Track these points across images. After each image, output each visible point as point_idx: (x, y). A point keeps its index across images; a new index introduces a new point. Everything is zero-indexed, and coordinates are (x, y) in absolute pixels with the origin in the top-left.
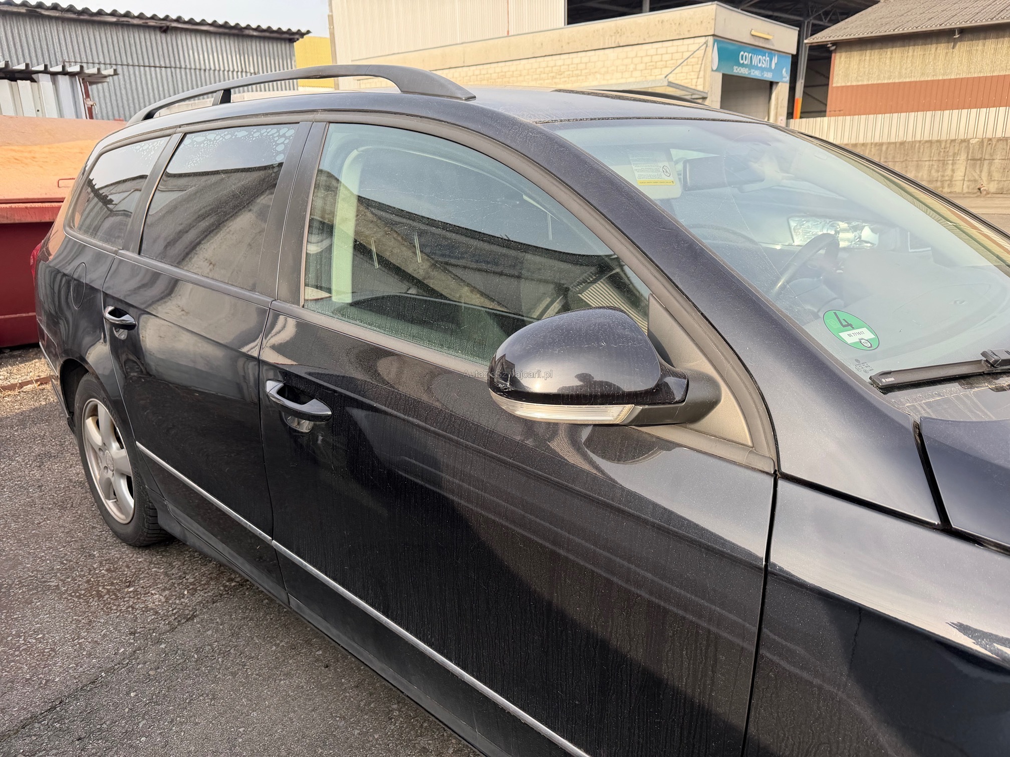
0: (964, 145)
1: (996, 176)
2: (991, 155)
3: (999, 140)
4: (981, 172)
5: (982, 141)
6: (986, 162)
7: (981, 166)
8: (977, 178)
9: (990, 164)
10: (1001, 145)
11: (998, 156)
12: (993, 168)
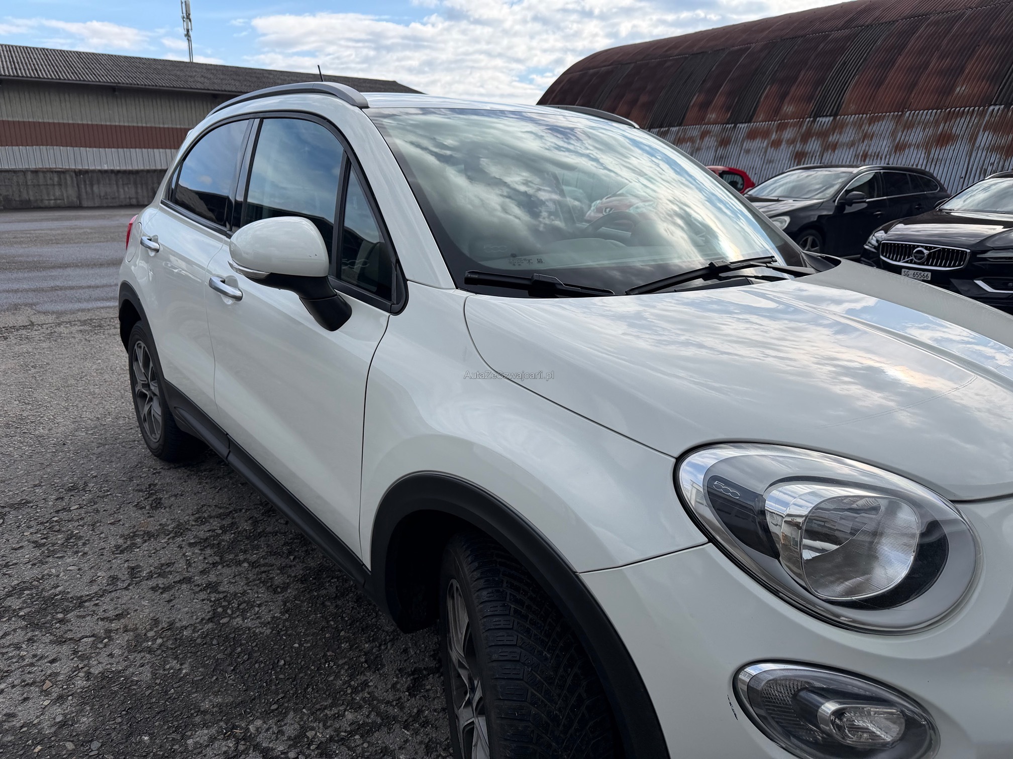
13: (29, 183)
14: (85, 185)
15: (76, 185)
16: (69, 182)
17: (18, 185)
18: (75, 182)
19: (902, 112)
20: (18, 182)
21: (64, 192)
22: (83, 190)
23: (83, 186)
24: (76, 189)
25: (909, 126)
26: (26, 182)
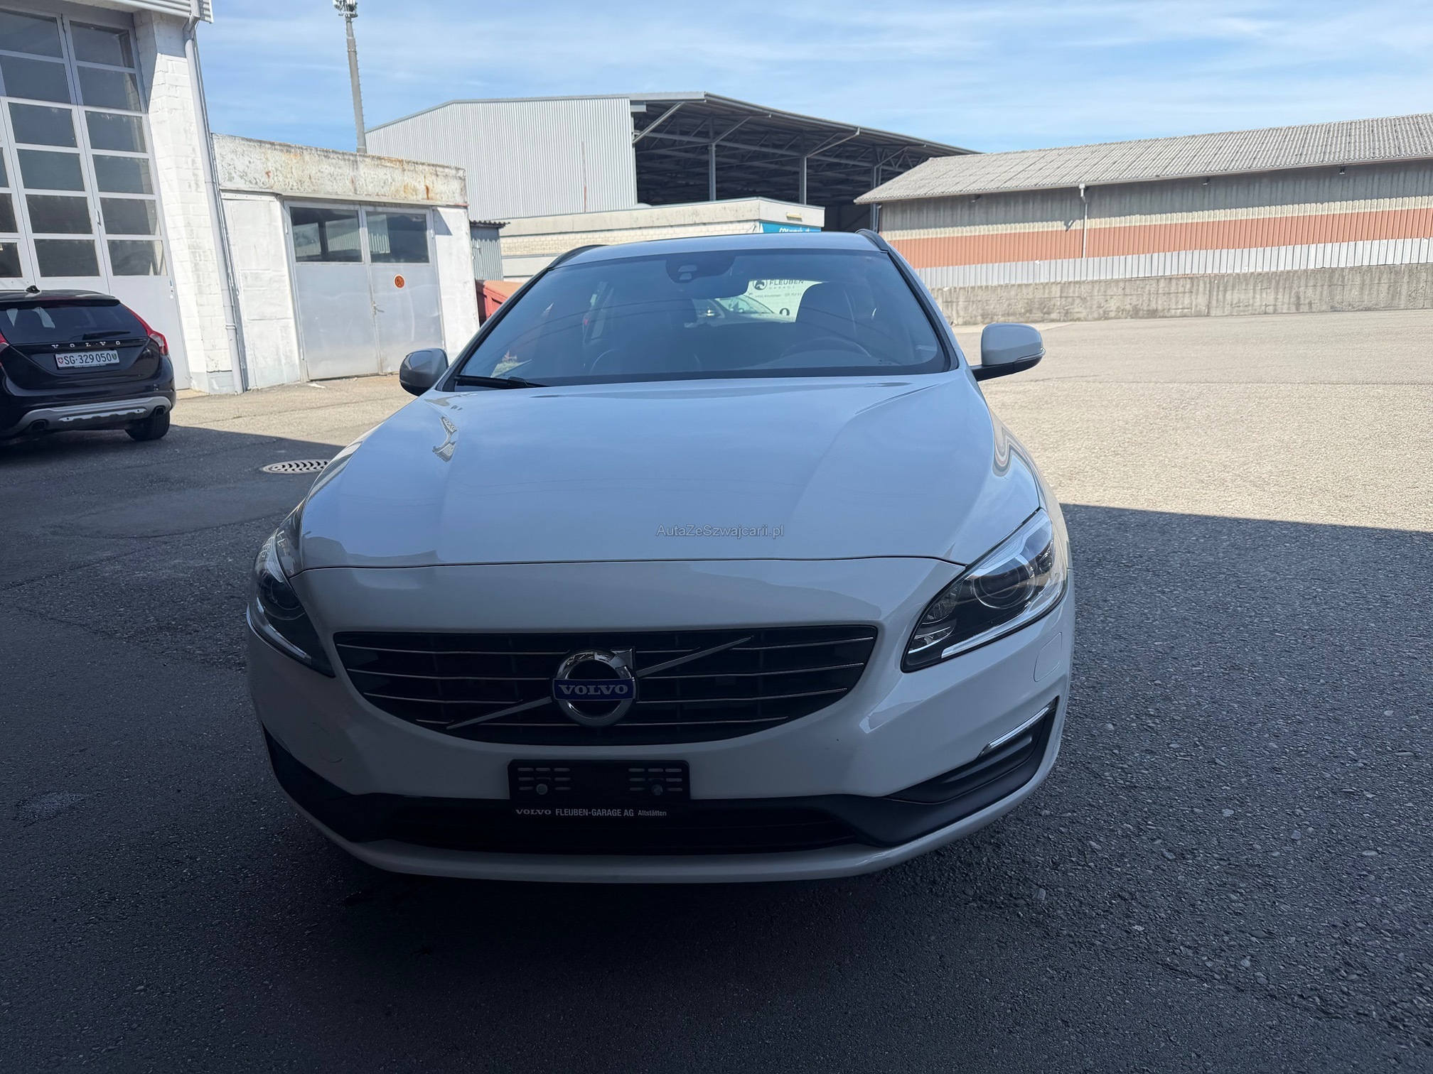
0: (940, 292)
1: (962, 313)
2: (957, 299)
3: (960, 288)
4: (952, 310)
5: (951, 289)
6: (955, 304)
7: (952, 306)
8: (950, 315)
9: (957, 305)
10: (962, 292)
11: (961, 299)
12: (959, 308)
13: (1160, 291)
14: (1218, 292)
15: (1207, 292)
16: (1201, 289)
17: (1149, 294)
18: (1208, 289)
20: (1150, 291)
21: (1194, 300)
22: (1215, 298)
23: (1215, 293)
24: (1207, 296)
26: (1158, 291)
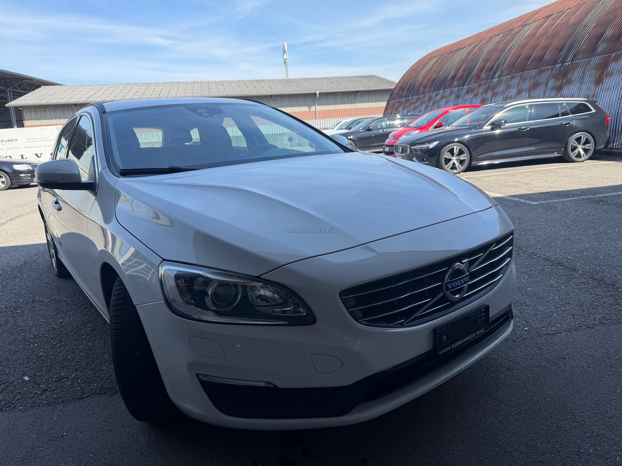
19: (523, 72)
25: (525, 80)
